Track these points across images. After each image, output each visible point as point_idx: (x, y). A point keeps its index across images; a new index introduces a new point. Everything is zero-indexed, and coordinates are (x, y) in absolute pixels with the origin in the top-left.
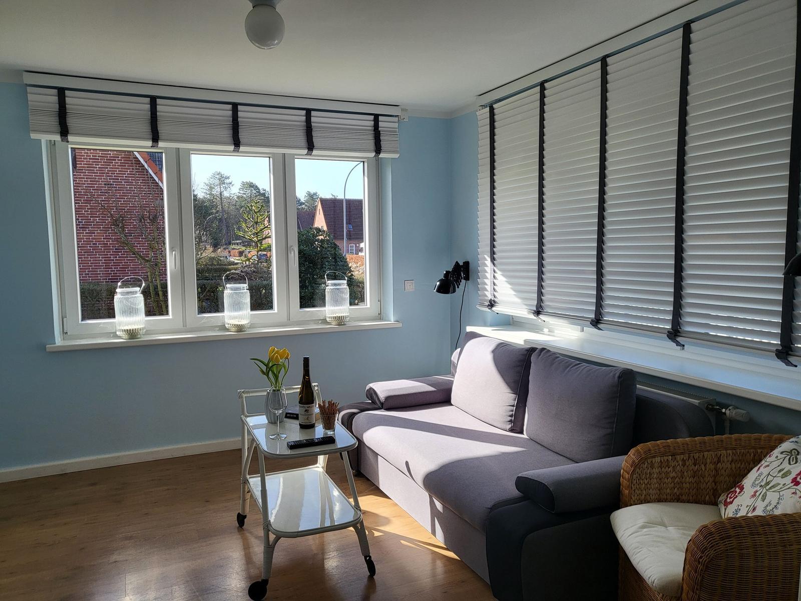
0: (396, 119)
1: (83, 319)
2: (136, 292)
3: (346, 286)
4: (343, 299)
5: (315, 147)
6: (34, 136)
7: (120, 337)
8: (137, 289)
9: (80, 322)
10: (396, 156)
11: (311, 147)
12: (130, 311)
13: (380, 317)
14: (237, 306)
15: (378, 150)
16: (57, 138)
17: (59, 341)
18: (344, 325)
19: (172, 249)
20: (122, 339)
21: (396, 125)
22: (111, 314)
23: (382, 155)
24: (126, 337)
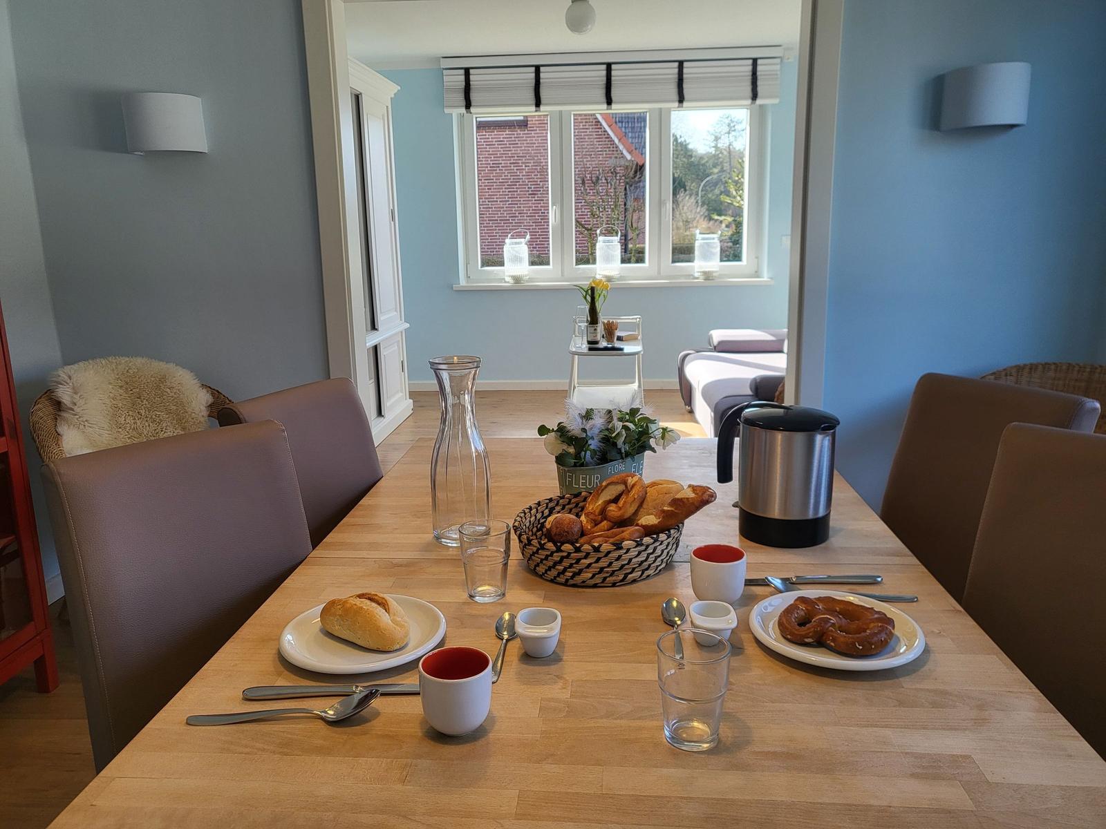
0: (778, 61)
1: (483, 265)
2: (521, 243)
3: (717, 241)
4: (714, 254)
5: (685, 99)
6: (447, 111)
7: (508, 282)
8: (523, 240)
9: (480, 268)
10: (776, 101)
11: (681, 99)
12: (516, 259)
13: (757, 274)
14: (608, 259)
15: (755, 96)
16: (463, 110)
17: (463, 282)
18: (713, 280)
19: (553, 204)
20: (509, 282)
21: (778, 67)
22: (501, 263)
23: (759, 102)
24: (512, 281)
